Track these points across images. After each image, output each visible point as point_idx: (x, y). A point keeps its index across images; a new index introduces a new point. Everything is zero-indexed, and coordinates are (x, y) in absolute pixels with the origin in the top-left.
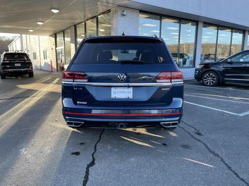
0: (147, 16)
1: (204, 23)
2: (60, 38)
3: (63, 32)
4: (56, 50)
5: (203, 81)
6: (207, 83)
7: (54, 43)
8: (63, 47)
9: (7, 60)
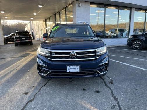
0: (97, 6)
1: (136, 8)
2: (48, 22)
3: (49, 18)
4: (46, 29)
5: (132, 46)
6: (135, 48)
7: (45, 25)
8: (50, 28)
9: (18, 36)
